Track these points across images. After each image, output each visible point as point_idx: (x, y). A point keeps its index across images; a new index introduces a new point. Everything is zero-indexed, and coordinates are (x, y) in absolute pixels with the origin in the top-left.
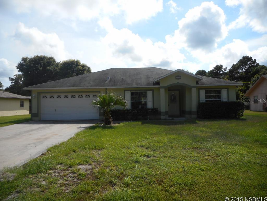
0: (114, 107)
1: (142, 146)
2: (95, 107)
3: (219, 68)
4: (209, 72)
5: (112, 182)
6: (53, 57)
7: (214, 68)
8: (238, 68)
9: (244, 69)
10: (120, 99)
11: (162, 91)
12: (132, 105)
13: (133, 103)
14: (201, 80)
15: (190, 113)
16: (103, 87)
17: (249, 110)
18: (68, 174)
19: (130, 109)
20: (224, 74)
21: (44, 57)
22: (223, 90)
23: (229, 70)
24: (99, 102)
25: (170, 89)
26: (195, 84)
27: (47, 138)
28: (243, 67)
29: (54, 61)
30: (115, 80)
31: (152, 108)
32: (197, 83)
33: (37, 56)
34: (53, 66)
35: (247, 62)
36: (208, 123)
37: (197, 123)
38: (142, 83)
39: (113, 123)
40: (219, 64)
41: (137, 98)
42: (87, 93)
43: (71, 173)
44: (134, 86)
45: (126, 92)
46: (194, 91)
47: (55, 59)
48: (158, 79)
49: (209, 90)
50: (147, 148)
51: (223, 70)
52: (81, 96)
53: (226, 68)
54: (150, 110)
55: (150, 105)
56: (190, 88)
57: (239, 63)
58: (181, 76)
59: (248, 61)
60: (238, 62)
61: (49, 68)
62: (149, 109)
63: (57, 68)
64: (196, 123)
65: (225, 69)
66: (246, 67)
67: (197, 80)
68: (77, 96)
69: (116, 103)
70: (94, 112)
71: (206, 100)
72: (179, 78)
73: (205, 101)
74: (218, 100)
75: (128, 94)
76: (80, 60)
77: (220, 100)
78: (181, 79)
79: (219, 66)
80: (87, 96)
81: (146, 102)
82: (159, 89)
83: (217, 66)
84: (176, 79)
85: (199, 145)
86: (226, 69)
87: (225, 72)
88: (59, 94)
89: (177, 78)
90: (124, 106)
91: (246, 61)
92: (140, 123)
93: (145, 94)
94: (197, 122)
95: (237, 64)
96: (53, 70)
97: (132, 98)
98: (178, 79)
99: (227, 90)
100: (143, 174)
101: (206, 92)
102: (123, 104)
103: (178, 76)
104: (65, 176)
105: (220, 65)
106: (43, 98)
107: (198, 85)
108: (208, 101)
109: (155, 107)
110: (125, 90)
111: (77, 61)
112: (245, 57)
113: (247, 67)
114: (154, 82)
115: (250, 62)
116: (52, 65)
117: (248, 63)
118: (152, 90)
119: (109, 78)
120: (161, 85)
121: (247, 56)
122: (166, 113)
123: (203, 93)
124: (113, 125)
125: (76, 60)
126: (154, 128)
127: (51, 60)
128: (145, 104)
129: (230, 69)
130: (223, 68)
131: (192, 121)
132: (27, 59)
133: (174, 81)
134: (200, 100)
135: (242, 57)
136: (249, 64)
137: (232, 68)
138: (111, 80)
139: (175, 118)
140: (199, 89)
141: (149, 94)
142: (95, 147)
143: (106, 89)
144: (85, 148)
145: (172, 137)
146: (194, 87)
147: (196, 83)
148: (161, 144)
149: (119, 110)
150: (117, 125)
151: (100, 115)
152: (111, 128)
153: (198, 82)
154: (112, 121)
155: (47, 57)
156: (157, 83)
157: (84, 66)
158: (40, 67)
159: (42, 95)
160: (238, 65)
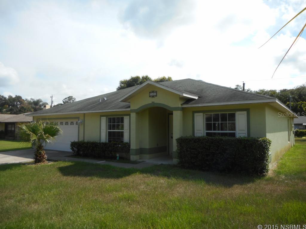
22: (238, 113)
31: (129, 142)
42: (71, 120)
45: (102, 118)
52: (67, 123)
55: (126, 137)
58: (156, 92)
68: (64, 123)
71: (207, 133)
72: (155, 94)
74: (230, 133)
75: (104, 121)
78: (156, 96)
80: (72, 123)
81: (123, 132)
84: (150, 96)
89: (152, 94)
97: (110, 127)
98: (153, 96)
103: (153, 92)
118: (129, 115)
128: (122, 135)
141: (126, 122)
143: (84, 114)
146: (177, 109)
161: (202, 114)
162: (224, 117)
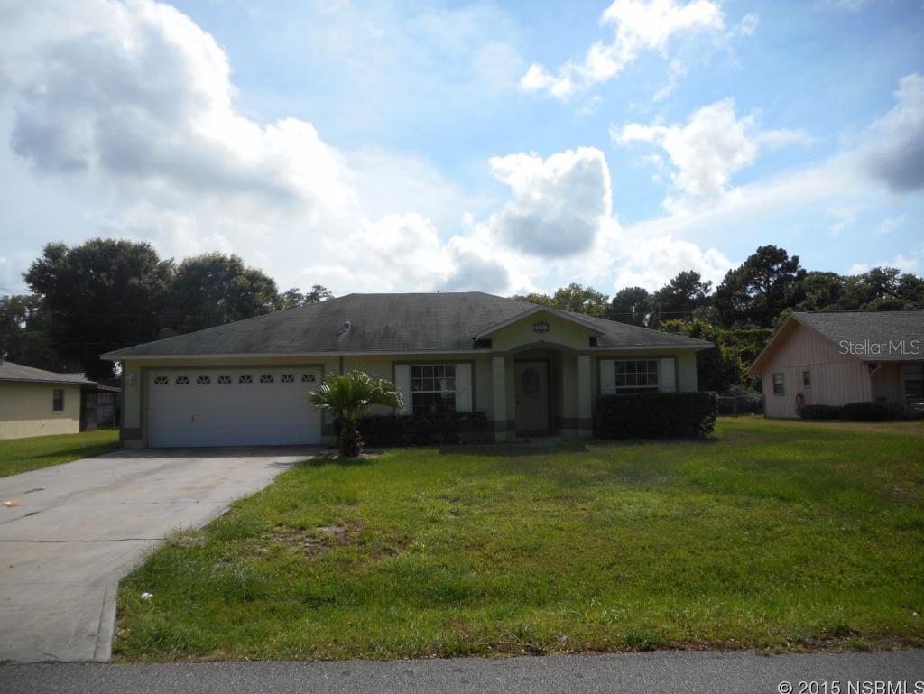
0: (368, 408)
1: (445, 497)
2: (316, 409)
3: (687, 281)
4: (657, 293)
5: (389, 549)
6: (148, 246)
7: (672, 281)
8: (746, 282)
9: (764, 286)
10: (385, 390)
11: (499, 364)
12: (414, 404)
13: (416, 398)
14: (603, 334)
15: (575, 423)
16: (332, 354)
17: (762, 416)
18: (303, 539)
19: (409, 414)
20: (703, 301)
21: (121, 245)
22: (663, 361)
23: (717, 288)
24: (328, 395)
25: (520, 358)
26: (586, 346)
27: (210, 487)
28: (761, 280)
29: (153, 257)
30: (364, 333)
31: (471, 411)
32: (593, 341)
33: (98, 243)
34: (150, 274)
35: (773, 265)
36: (614, 450)
37: (588, 451)
38: (441, 341)
39: (364, 453)
40: (687, 270)
41: (428, 385)
42: (286, 370)
43: (307, 537)
44: (420, 349)
45: (397, 366)
46: (584, 364)
47: (156, 249)
48: (488, 332)
49: (625, 361)
50: (455, 500)
51: (699, 288)
52: (267, 379)
53: (710, 283)
54: (464, 418)
55: (463, 403)
56: (574, 356)
57: (748, 267)
58: (547, 324)
59: (775, 263)
60: (745, 263)
61: (135, 281)
62: (462, 414)
63: (162, 283)
64: (583, 450)
65: (706, 287)
66: (768, 281)
67: (592, 334)
68: (256, 379)
69: (375, 398)
70: (309, 422)
71: (618, 387)
73: (614, 392)
74: (650, 389)
75: (404, 374)
76: (243, 259)
77: (657, 389)
78: (548, 330)
79: (690, 276)
80: (286, 378)
81: (453, 394)
82: (490, 357)
83: (682, 276)
84: (535, 331)
85: (569, 492)
86: (709, 288)
87: (706, 295)
88: (203, 373)
89: (541, 327)
90: (395, 406)
91: (768, 261)
92: (436, 451)
93: (451, 373)
94: (587, 447)
95: (741, 270)
96: (148, 287)
97: (415, 383)
98: (541, 331)
99: (673, 360)
100: (447, 537)
101: (620, 367)
102: (391, 402)
103: (541, 324)
104: (299, 541)
105: (692, 272)
106: (157, 383)
107: (594, 349)
108: (623, 390)
109: (480, 407)
110: (396, 362)
111: (232, 260)
112: (765, 248)
113: (771, 279)
114: (474, 339)
115: (780, 266)
116: (145, 272)
117: (775, 268)
118: (471, 361)
119: (348, 325)
120: (496, 347)
121: (771, 246)
122: (510, 425)
123: (608, 370)
124: (364, 456)
125: (229, 257)
126: (475, 463)
127: (141, 255)
128: (451, 399)
129: (719, 284)
130: (700, 284)
131: (576, 446)
132: (63, 251)
133: (531, 338)
134: (602, 387)
135: (757, 248)
136: (779, 269)
137: (725, 281)
138: (354, 330)
139: (532, 440)
140: (598, 358)
141: (463, 374)
142: (338, 498)
143: (341, 359)
144: (317, 502)
145: (515, 478)
146: (585, 353)
147: (588, 342)
148: (488, 492)
149: (379, 418)
150: (374, 457)
151: (324, 433)
152: (362, 462)
153: (598, 339)
154: (362, 446)
155: (129, 245)
156: (485, 343)
157: (255, 277)
158: (108, 278)
159: (153, 376)
160: (745, 272)
161: (612, 362)
162: (641, 367)
